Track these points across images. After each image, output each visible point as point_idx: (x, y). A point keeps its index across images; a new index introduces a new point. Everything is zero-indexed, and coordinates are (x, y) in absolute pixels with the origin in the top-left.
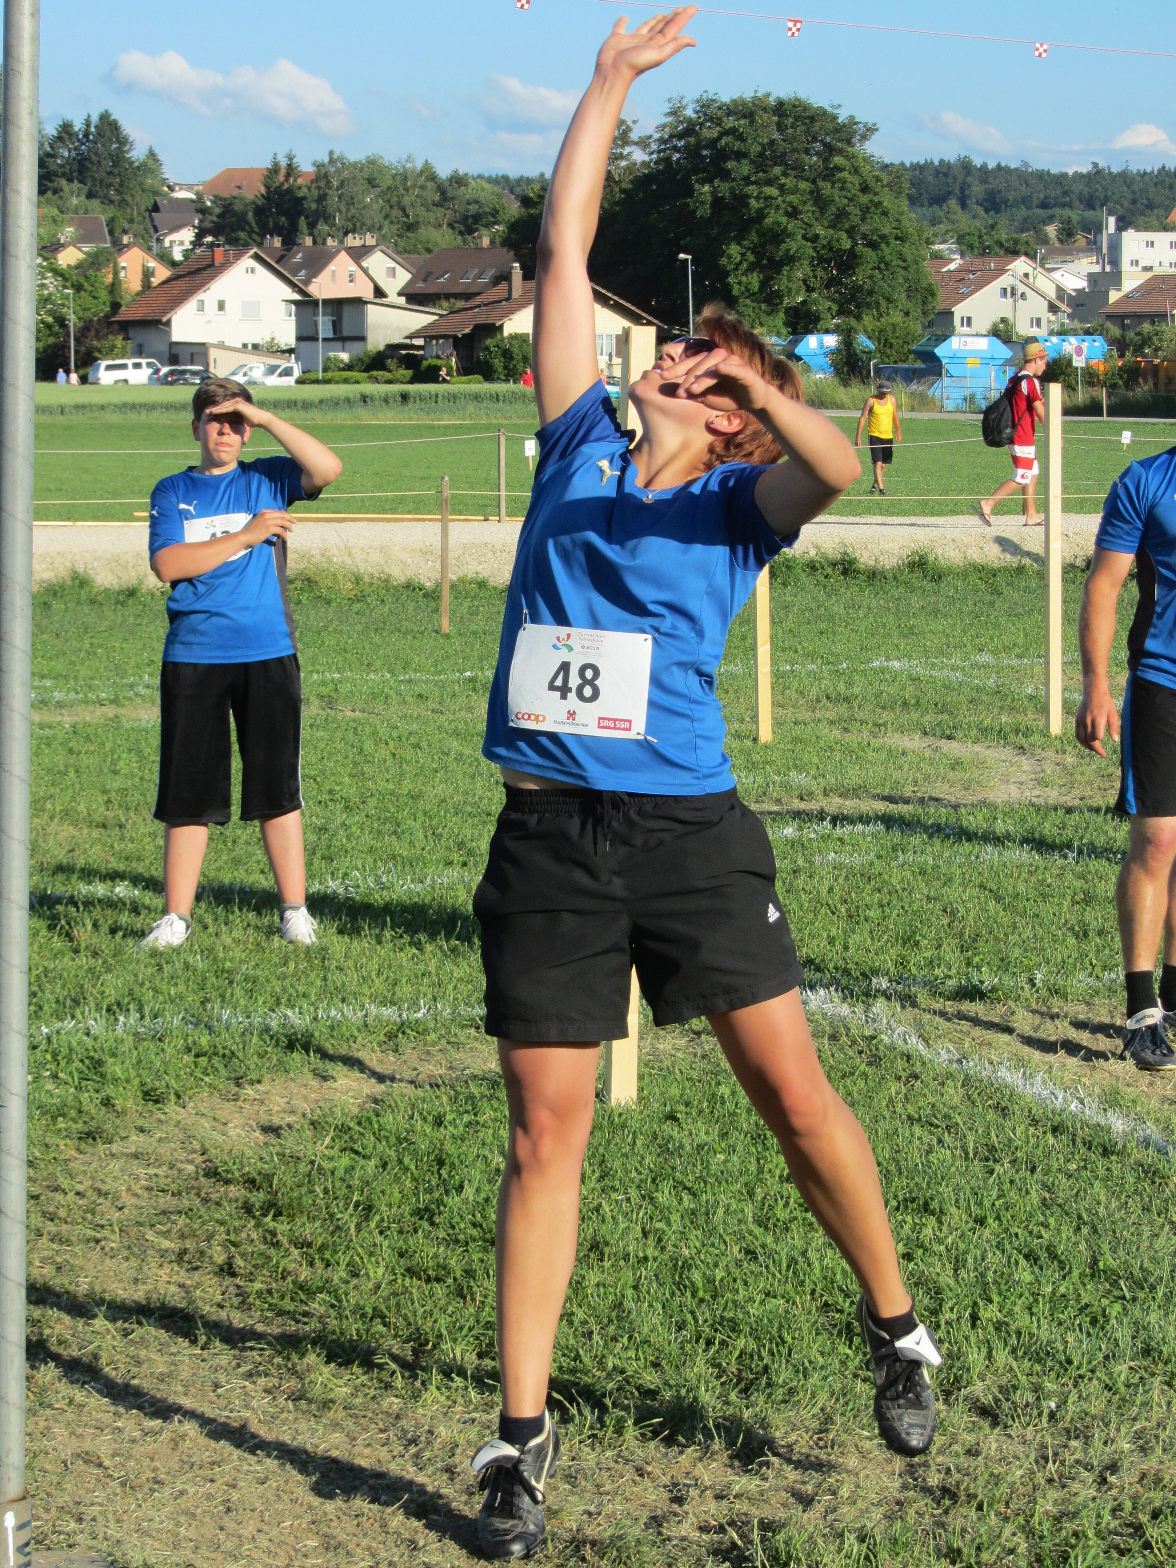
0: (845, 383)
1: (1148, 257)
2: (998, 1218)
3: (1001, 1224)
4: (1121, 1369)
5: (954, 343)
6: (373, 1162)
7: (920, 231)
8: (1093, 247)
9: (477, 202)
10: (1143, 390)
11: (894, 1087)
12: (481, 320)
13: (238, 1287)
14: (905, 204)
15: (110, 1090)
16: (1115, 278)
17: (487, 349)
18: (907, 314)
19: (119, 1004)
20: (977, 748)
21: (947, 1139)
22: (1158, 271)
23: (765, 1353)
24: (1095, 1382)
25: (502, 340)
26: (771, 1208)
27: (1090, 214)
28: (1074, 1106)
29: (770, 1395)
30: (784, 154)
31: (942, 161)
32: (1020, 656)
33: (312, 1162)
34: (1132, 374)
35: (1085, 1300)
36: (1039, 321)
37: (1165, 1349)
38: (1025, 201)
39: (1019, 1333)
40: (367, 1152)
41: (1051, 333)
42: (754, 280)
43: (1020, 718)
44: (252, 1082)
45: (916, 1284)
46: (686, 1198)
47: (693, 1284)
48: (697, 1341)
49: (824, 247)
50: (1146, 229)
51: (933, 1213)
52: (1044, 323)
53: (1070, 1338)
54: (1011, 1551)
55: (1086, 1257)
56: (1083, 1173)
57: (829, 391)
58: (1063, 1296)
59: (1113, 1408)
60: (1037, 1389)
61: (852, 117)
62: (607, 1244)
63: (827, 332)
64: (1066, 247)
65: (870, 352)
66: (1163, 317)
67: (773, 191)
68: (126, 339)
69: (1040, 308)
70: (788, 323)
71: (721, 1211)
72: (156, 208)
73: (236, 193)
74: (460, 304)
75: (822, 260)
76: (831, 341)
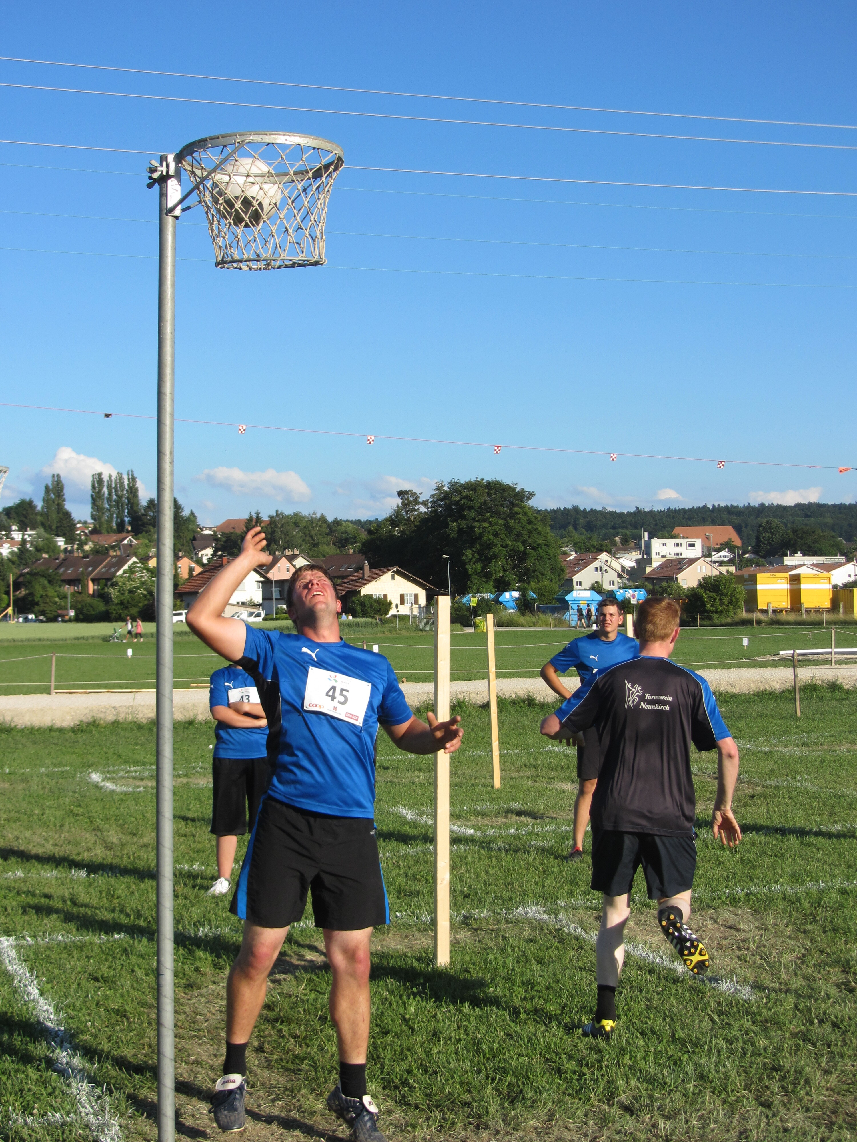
0: (523, 614)
1: (664, 551)
2: (626, 1015)
4: (690, 1086)
5: (575, 594)
7: (556, 542)
8: (638, 547)
9: (346, 532)
11: (572, 953)
12: (350, 588)
13: (266, 1058)
14: (548, 529)
15: (198, 964)
16: (649, 561)
17: (353, 602)
18: (551, 581)
19: (199, 922)
22: (669, 557)
23: (520, 1084)
24: (678, 1093)
25: (360, 597)
27: (635, 531)
28: (658, 960)
29: (524, 1104)
30: (491, 507)
31: (565, 508)
33: (297, 997)
35: (670, 1054)
36: (613, 582)
37: (710, 1076)
38: (605, 526)
39: (641, 1071)
40: (323, 991)
41: (619, 588)
42: (479, 567)
45: (590, 1048)
47: (483, 1051)
48: (488, 1079)
49: (511, 550)
50: (662, 538)
52: (616, 583)
53: (665, 1072)
55: (669, 1033)
56: (665, 992)
57: (516, 618)
58: (660, 1051)
59: (688, 1105)
60: (651, 1097)
61: (523, 489)
62: (441, 1033)
63: (514, 590)
64: (625, 548)
65: (534, 599)
66: (673, 579)
67: (486, 524)
68: (182, 601)
69: (613, 576)
70: (494, 587)
71: (494, 1015)
72: (194, 539)
73: (232, 531)
74: (339, 581)
75: (510, 556)
76: (516, 594)
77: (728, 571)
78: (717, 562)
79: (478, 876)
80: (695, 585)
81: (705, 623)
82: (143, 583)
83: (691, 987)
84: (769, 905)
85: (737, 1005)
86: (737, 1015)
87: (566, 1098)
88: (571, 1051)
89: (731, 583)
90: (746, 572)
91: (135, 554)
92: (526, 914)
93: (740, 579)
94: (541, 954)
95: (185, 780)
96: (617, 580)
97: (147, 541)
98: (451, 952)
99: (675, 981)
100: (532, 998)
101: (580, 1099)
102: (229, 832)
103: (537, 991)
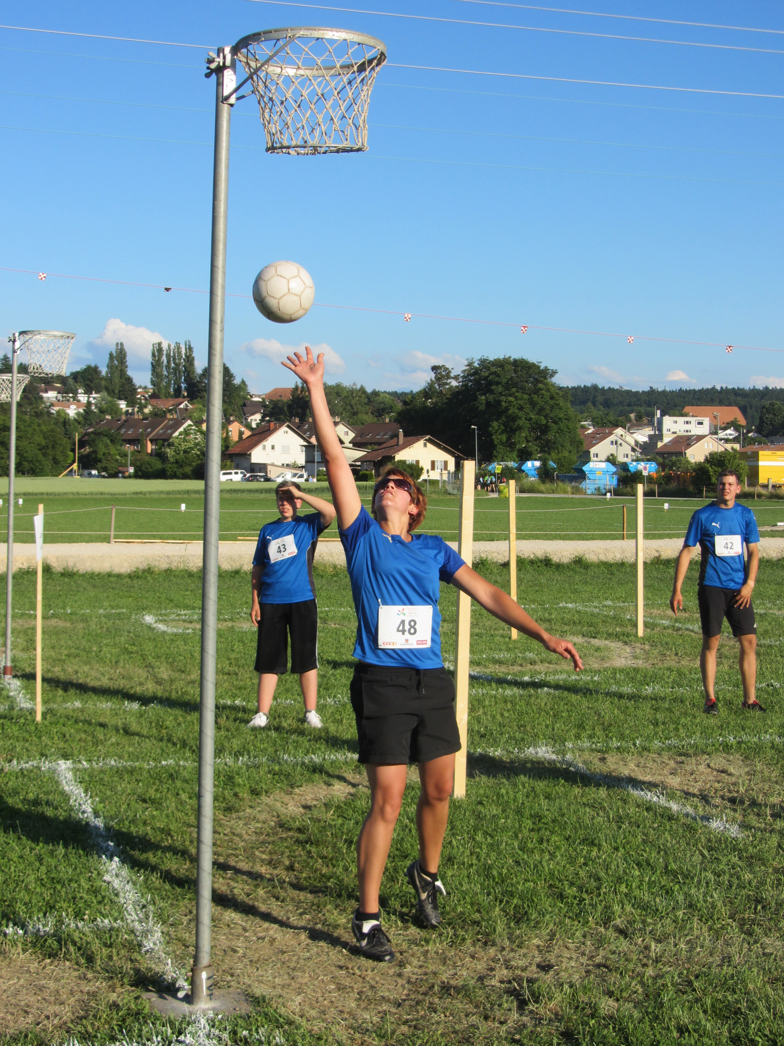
0: (543, 482)
1: (674, 428)
2: (624, 848)
3: (625, 850)
4: (680, 914)
5: (591, 465)
6: (352, 822)
7: (576, 416)
8: (651, 423)
9: (383, 403)
10: (673, 485)
12: (385, 454)
13: (295, 875)
14: (569, 405)
15: (237, 789)
16: (660, 437)
18: (570, 452)
19: (239, 752)
20: (606, 642)
21: (601, 813)
22: (679, 434)
23: (525, 906)
24: (669, 919)
25: (395, 462)
26: (525, 843)
27: (649, 409)
28: (655, 799)
29: (528, 924)
30: (517, 383)
31: (585, 386)
32: (624, 602)
33: (326, 822)
34: (668, 479)
35: (663, 884)
36: (627, 456)
37: (698, 905)
38: (621, 403)
39: (635, 898)
40: (349, 817)
41: (633, 461)
42: (504, 437)
43: (624, 629)
44: (298, 787)
45: (590, 876)
46: (489, 838)
47: (493, 876)
48: (496, 901)
49: (534, 423)
50: (673, 416)
51: (595, 845)
52: (629, 456)
53: (657, 900)
54: (635, 992)
55: (663, 865)
56: (660, 828)
57: (536, 486)
58: (654, 881)
59: (677, 930)
60: (644, 922)
61: (546, 367)
62: (455, 858)
63: (535, 460)
64: (639, 423)
65: (554, 469)
66: (681, 454)
67: (512, 399)
68: (232, 461)
69: (628, 450)
70: (518, 456)
71: (504, 844)
72: (244, 405)
73: (279, 398)
74: (376, 447)
75: (533, 429)
76: (537, 464)
77: (732, 448)
78: (723, 439)
79: (494, 717)
80: (702, 459)
81: (709, 495)
82: (197, 444)
83: (684, 824)
84: (758, 753)
85: (725, 842)
86: (725, 851)
87: (567, 920)
88: (573, 878)
89: (735, 459)
90: (749, 449)
91: (190, 418)
92: (536, 753)
93: (743, 456)
94: (548, 790)
95: (230, 624)
96: (631, 453)
97: (201, 406)
98: (467, 786)
99: (670, 818)
100: (539, 830)
101: (579, 922)
102: (271, 670)
103: (544, 823)
